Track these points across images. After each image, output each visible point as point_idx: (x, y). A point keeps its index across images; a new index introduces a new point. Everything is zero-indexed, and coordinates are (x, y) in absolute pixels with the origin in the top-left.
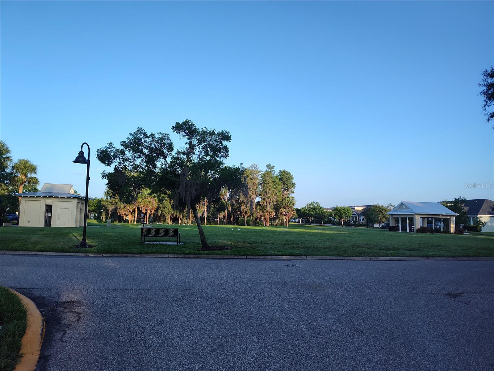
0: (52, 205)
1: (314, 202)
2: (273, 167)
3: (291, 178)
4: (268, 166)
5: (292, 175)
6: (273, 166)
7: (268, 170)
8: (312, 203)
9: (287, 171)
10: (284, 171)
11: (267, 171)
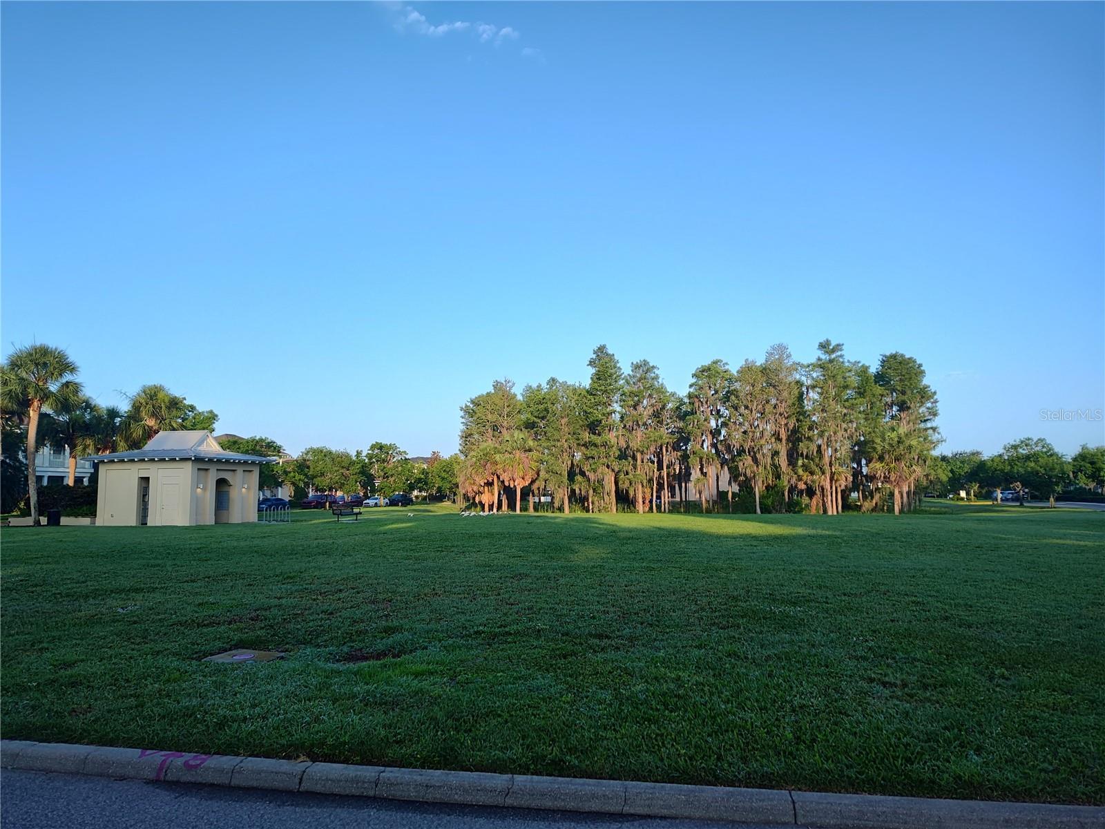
0: (149, 478)
1: (1029, 439)
2: (838, 347)
3: (918, 372)
4: (824, 346)
5: (920, 365)
6: (838, 345)
7: (823, 357)
8: (1022, 442)
9: (902, 356)
10: (894, 357)
11: (819, 359)
